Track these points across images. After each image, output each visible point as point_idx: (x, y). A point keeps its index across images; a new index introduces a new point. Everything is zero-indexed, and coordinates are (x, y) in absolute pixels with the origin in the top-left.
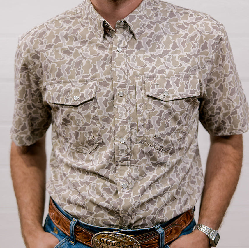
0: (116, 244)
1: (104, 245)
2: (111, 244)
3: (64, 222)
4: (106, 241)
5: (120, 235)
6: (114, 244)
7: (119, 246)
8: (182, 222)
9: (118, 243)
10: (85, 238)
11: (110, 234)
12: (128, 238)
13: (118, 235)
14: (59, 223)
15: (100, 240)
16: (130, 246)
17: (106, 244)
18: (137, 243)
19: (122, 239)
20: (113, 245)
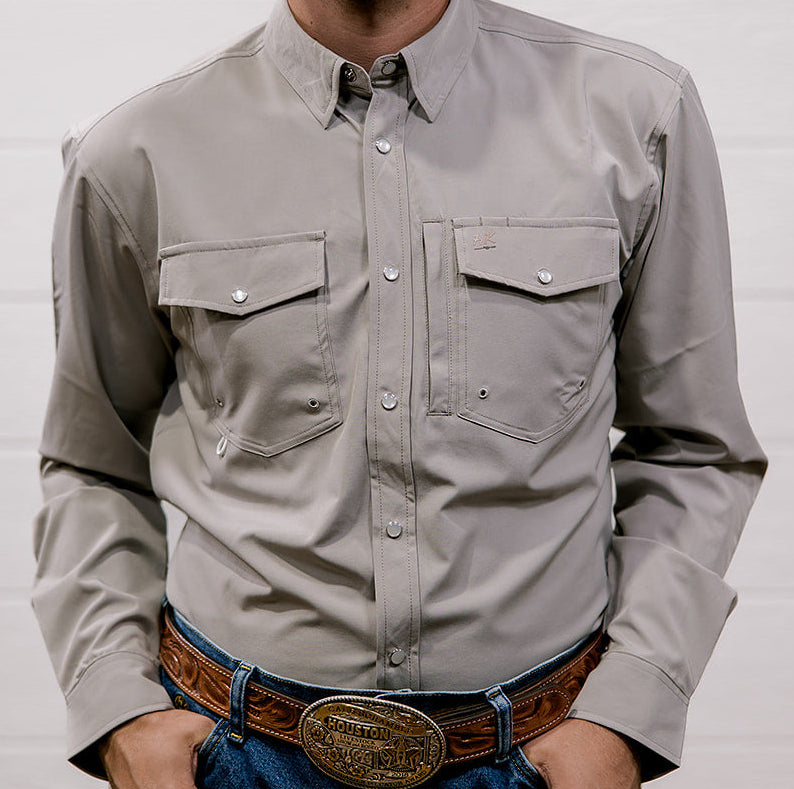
1: (337, 735)
2: (359, 733)
3: (212, 680)
4: (345, 722)
5: (386, 705)
6: (369, 731)
7: (383, 739)
8: (573, 683)
10: (280, 720)
11: (358, 701)
12: (409, 715)
13: (382, 704)
14: (194, 686)
15: (326, 720)
16: (415, 739)
17: (345, 732)
18: (435, 733)
19: (392, 717)
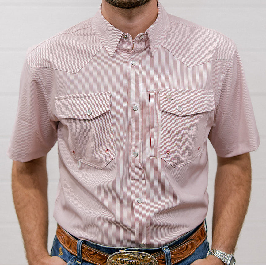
0: (134, 263)
2: (129, 263)
4: (123, 260)
5: (137, 253)
8: (197, 238)
9: (135, 261)
10: (100, 260)
11: (127, 252)
15: (117, 260)
16: (148, 263)
17: (123, 264)
18: (154, 260)
19: (139, 257)
20: (131, 264)
